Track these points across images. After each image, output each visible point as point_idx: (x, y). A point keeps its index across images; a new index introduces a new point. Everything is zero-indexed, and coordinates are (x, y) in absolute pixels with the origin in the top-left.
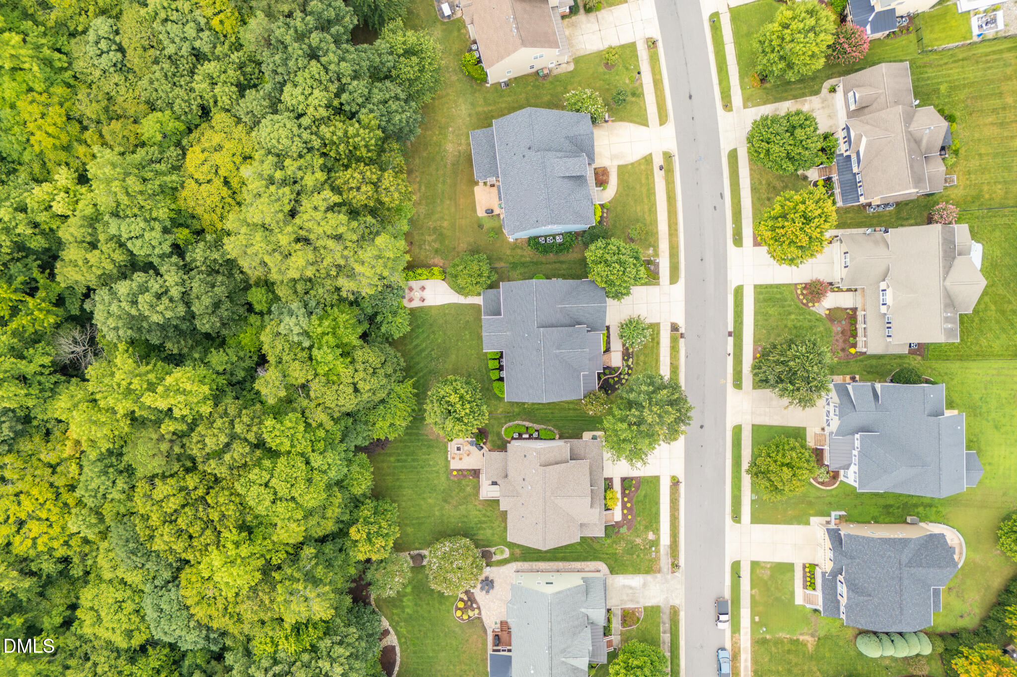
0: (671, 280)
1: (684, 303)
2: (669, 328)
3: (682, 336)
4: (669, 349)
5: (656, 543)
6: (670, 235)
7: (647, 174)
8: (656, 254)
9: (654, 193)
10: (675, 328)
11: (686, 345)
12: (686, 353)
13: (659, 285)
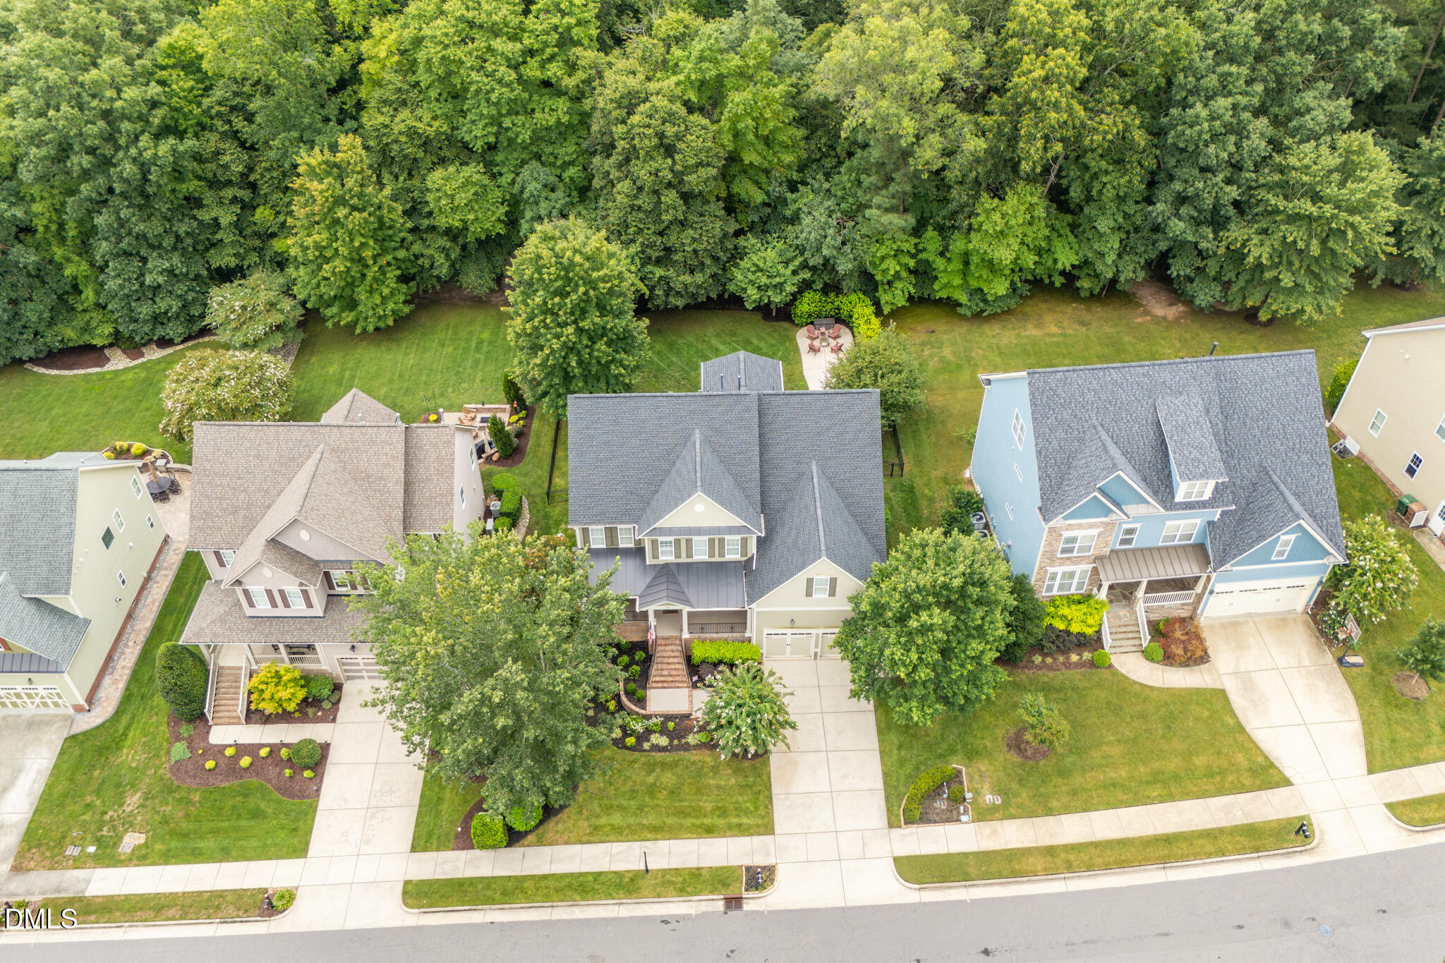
0: (909, 859)
1: (840, 903)
2: (759, 861)
3: (734, 902)
4: (693, 863)
5: (108, 856)
6: (1050, 851)
7: (1223, 773)
8: (984, 815)
9: (1170, 798)
10: (758, 878)
11: (704, 915)
12: (678, 919)
13: (891, 826)
